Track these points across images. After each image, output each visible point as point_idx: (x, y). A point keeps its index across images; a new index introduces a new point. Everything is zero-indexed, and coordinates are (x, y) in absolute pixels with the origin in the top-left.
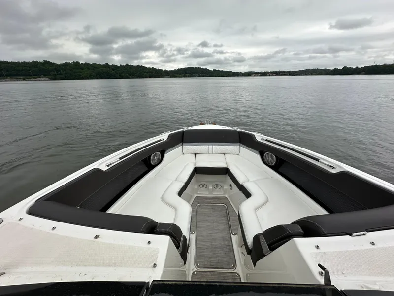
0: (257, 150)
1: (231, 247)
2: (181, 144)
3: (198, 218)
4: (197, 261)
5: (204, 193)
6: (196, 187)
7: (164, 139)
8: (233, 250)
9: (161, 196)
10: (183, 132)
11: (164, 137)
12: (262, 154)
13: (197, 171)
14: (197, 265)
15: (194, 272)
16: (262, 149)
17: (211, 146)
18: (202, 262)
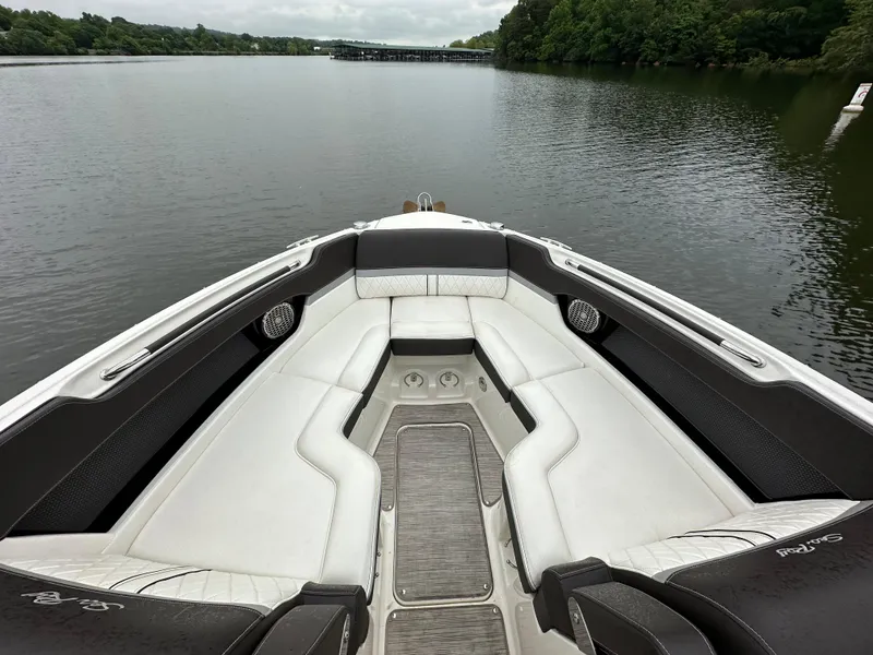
0: (551, 291)
1: (481, 538)
2: (352, 271)
3: (402, 466)
4: (401, 582)
5: (415, 397)
6: (395, 384)
7: (298, 265)
8: (486, 545)
9: (295, 439)
10: (354, 239)
11: (300, 255)
12: (563, 303)
13: (397, 347)
14: (400, 595)
15: (391, 614)
16: (564, 291)
17: (432, 278)
18: (411, 585)
